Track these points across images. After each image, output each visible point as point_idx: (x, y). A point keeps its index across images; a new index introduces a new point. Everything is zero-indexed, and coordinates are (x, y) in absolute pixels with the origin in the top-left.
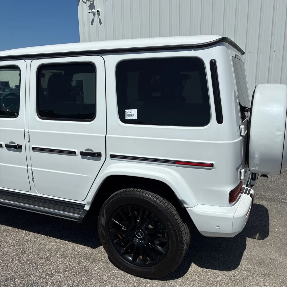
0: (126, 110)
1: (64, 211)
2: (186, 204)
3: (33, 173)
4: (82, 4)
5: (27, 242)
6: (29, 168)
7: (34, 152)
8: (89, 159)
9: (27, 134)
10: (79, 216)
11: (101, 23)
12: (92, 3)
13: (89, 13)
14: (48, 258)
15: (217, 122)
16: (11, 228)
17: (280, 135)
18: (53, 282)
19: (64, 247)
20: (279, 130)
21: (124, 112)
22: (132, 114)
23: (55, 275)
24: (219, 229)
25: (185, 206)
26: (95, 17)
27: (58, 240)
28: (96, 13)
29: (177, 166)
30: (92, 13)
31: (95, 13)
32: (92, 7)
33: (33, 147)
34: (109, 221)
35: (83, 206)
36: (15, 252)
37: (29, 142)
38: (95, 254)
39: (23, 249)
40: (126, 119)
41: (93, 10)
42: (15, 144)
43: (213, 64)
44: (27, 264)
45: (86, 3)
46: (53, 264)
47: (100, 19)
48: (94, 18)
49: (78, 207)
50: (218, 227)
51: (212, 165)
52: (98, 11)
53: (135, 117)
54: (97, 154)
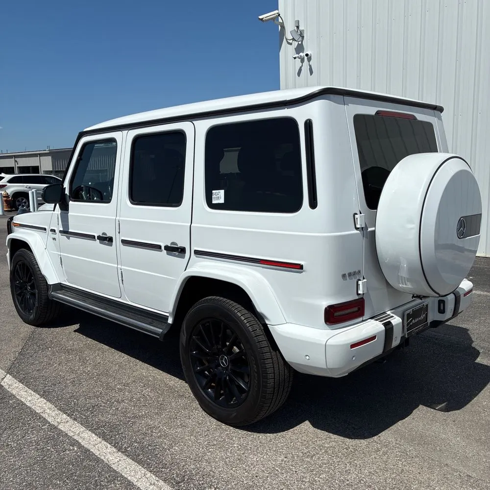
0: (213, 191)
1: (150, 324)
2: (267, 319)
3: (122, 274)
4: (285, 46)
5: (116, 365)
6: (119, 266)
7: (124, 245)
8: (175, 256)
9: (117, 223)
10: (161, 331)
11: (311, 72)
12: (300, 43)
13: (295, 58)
14: (128, 384)
15: (309, 207)
16: (107, 347)
17: (412, 229)
18: (118, 409)
19: (154, 377)
20: (410, 221)
21: (211, 194)
22: (219, 196)
23: (125, 403)
24: (309, 360)
25: (267, 322)
26: (304, 64)
27: (151, 368)
28: (306, 58)
29: (263, 267)
30: (299, 58)
31: (304, 58)
32: (300, 49)
33: (122, 240)
34: (189, 338)
35: (166, 318)
36: (96, 373)
37: (119, 233)
38: (186, 390)
39: (107, 371)
40: (213, 202)
41: (301, 54)
42: (106, 235)
43: (309, 125)
44: (101, 386)
45: (291, 44)
46: (130, 392)
47: (310, 66)
48: (302, 66)
49: (159, 318)
50: (307, 357)
51: (300, 267)
52: (307, 55)
53: (222, 201)
54: (181, 249)
